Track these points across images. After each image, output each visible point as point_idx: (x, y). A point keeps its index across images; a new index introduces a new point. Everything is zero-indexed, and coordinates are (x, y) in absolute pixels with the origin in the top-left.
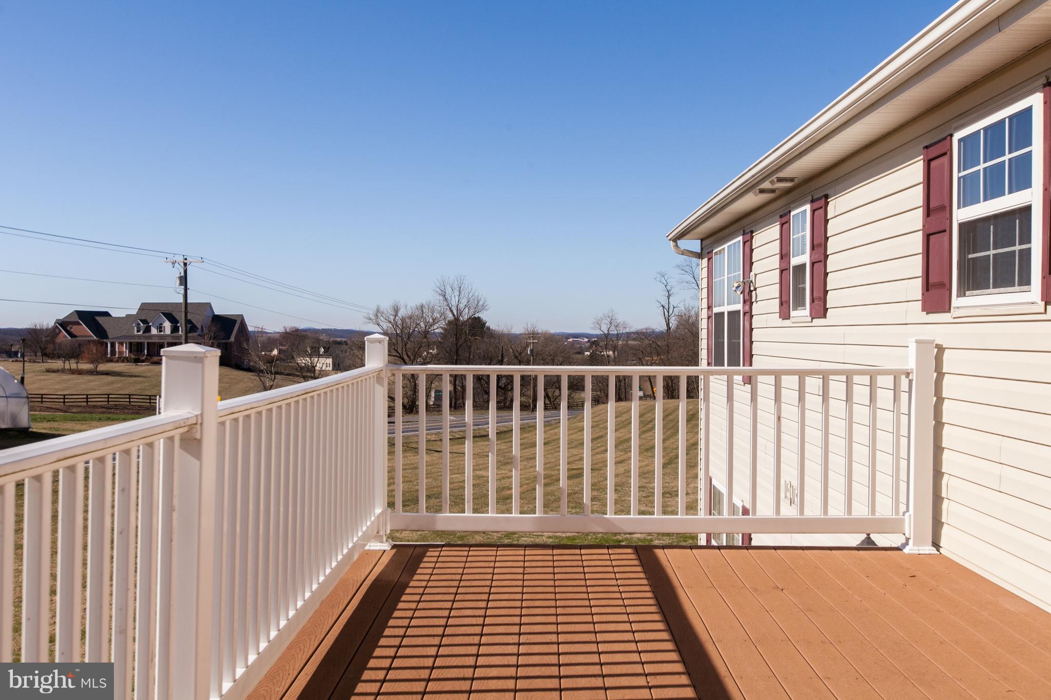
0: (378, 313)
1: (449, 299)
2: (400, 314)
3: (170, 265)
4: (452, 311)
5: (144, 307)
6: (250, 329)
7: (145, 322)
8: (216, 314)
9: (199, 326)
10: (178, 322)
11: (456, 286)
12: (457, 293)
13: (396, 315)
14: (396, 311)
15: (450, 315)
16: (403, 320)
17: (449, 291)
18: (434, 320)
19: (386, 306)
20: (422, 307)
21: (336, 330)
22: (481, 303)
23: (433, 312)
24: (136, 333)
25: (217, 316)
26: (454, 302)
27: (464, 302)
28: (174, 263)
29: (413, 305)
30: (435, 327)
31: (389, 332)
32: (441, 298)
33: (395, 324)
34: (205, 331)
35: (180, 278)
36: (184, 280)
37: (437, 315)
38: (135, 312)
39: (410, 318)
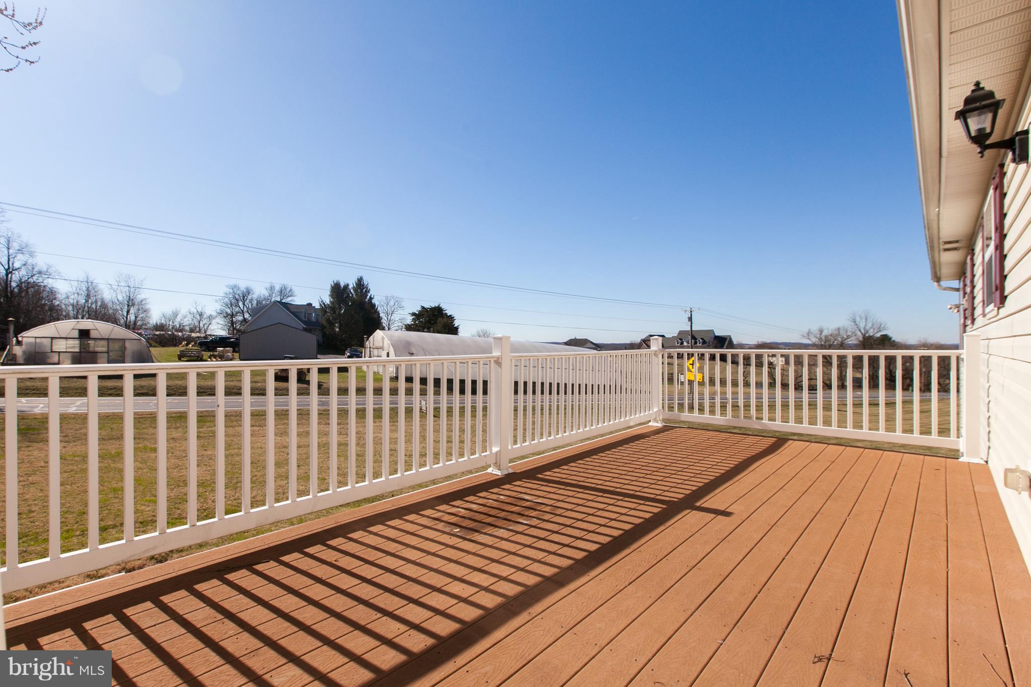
0: (809, 333)
1: (858, 324)
2: (824, 334)
3: (684, 312)
4: (860, 331)
5: (681, 333)
6: (735, 343)
7: (681, 339)
8: (716, 335)
9: (707, 341)
10: (696, 339)
11: (863, 316)
12: (864, 320)
13: (821, 334)
14: (821, 331)
15: (859, 333)
16: (826, 337)
17: (858, 319)
18: (848, 336)
19: (815, 328)
20: (839, 329)
21: (790, 343)
22: (882, 326)
23: (847, 332)
24: (676, 344)
25: (717, 336)
26: (862, 325)
27: (869, 325)
28: (686, 311)
29: (833, 328)
30: (849, 340)
31: (817, 343)
32: (853, 323)
33: (820, 339)
34: (711, 344)
35: (689, 318)
36: (690, 319)
37: (849, 333)
38: (676, 335)
39: (831, 335)
